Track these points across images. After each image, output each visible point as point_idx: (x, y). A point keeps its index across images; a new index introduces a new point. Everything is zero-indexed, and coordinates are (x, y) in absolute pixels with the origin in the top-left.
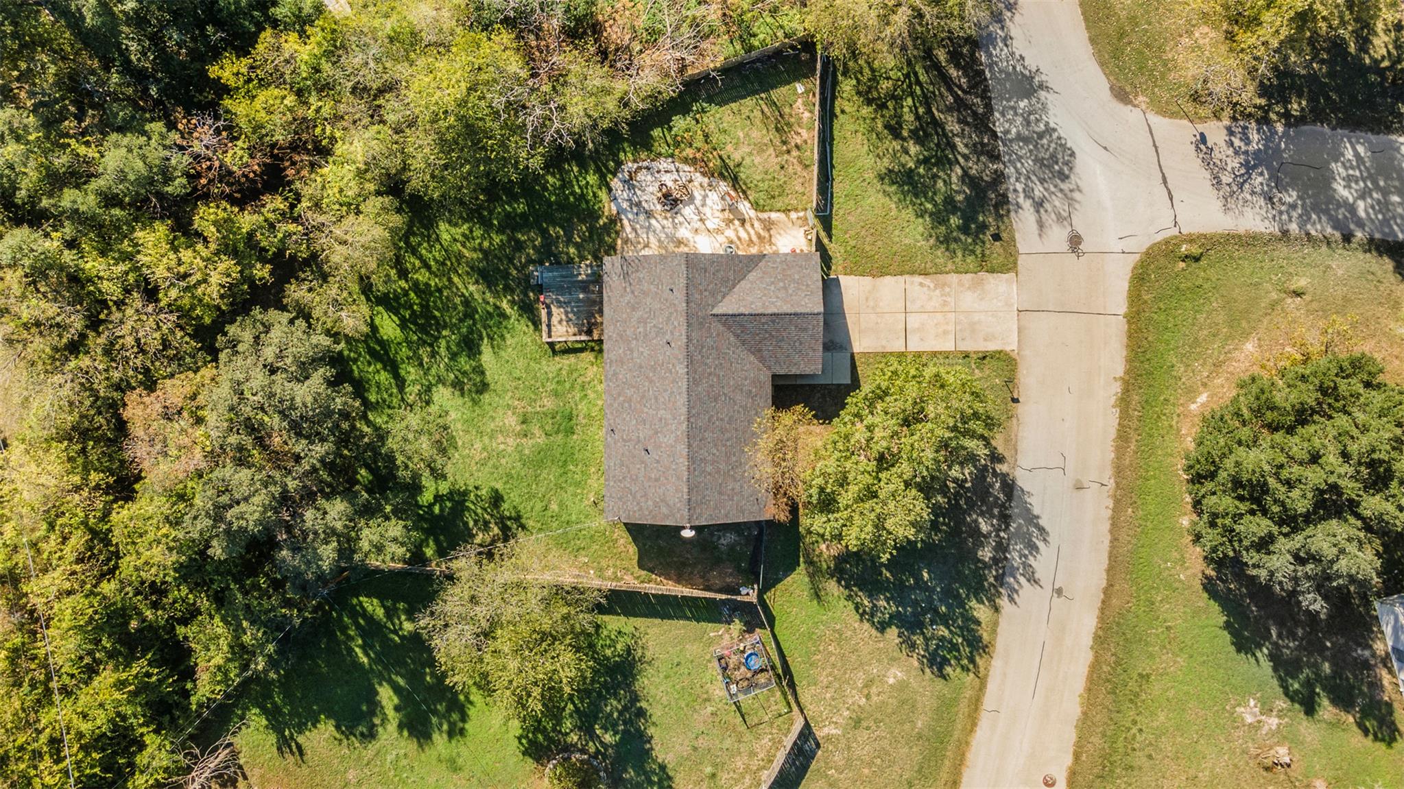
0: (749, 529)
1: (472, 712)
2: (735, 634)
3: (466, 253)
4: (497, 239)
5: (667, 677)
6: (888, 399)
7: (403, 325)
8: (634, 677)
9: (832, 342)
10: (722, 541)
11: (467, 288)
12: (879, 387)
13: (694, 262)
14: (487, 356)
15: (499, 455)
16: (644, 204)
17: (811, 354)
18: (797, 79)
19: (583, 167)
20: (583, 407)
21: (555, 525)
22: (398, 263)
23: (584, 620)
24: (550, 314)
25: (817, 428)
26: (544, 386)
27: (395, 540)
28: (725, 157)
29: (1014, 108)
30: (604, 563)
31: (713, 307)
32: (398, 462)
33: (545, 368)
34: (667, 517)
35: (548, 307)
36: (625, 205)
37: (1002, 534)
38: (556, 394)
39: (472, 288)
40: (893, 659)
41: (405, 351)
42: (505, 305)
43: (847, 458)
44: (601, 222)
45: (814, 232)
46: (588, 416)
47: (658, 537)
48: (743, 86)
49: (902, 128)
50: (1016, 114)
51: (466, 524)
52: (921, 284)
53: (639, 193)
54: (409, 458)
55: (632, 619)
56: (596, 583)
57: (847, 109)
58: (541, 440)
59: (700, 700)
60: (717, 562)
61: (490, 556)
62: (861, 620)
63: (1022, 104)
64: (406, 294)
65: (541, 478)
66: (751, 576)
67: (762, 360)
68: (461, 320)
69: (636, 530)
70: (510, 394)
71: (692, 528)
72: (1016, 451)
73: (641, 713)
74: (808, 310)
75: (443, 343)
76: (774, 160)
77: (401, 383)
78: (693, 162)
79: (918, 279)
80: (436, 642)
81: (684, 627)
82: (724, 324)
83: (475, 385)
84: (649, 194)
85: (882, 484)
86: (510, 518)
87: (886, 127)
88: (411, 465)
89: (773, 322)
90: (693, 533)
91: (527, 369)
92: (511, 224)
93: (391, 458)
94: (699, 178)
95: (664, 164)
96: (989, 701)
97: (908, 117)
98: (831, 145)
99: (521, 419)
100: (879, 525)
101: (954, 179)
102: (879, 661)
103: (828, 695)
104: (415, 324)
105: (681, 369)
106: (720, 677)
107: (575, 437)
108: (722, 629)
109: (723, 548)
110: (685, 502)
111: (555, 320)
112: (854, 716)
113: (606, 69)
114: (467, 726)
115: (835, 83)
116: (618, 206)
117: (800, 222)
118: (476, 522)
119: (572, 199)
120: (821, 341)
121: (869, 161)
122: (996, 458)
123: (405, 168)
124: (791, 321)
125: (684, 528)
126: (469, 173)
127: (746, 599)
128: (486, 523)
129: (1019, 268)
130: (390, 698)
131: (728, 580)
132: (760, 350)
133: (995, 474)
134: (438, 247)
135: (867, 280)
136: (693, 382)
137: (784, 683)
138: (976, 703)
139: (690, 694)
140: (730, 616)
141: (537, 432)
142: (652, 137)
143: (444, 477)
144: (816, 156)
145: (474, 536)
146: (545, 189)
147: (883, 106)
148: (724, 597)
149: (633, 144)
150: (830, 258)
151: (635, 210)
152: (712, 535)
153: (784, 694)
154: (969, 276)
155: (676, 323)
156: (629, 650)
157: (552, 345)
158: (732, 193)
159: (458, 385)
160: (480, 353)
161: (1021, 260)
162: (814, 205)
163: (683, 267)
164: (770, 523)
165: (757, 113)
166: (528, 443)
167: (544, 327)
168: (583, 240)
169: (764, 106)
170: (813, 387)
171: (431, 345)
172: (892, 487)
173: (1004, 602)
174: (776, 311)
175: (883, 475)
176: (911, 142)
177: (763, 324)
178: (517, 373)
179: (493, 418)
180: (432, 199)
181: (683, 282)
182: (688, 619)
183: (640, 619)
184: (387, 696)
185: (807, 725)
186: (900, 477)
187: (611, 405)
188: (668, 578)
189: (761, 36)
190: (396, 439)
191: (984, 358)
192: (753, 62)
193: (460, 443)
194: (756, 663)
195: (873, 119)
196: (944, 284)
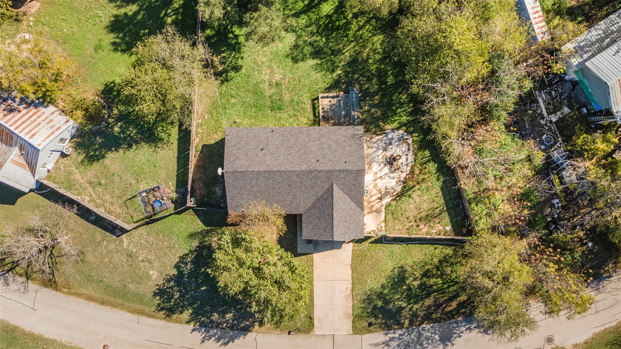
0: (224, 202)
1: (126, 56)
2: (171, 195)
3: (367, 50)
4: (374, 67)
5: (148, 160)
6: (290, 273)
7: (327, 16)
8: (147, 142)
9: (318, 244)
10: (217, 188)
11: (347, 51)
12: (296, 269)
13: (361, 173)
14: (311, 62)
15: (260, 71)
16: (390, 147)
17: (313, 234)
18: (453, 226)
19: (411, 114)
20: (285, 115)
21: (224, 101)
22: (362, 13)
23: (175, 116)
24: (333, 97)
25: (275, 237)
26: (296, 94)
27: (212, 12)
28: (413, 189)
29: (435, 333)
30: (204, 127)
31: (337, 184)
32: (254, 14)
33: (305, 96)
34: (228, 160)
35: (337, 96)
36: (390, 136)
37: (225, 325)
38: (292, 101)
39: (347, 54)
40: (162, 274)
41: (314, 17)
42: (339, 72)
43: (259, 253)
44: (381, 124)
45: (374, 235)
46: (280, 119)
47: (219, 156)
48: (450, 199)
49: (427, 278)
50: (432, 333)
51: (223, 52)
52: (347, 288)
53: (396, 144)
54: (256, 20)
55: (176, 142)
56: (194, 124)
57: (437, 251)
58: (268, 93)
59: (137, 177)
60: (207, 185)
61: (206, 66)
62: (180, 257)
63: (437, 336)
64: (345, 18)
65: (248, 94)
66: (200, 203)
67: (310, 209)
68: (330, 49)
69: (221, 144)
70: (291, 76)
71: (223, 173)
72: (265, 333)
73: (130, 146)
74: (335, 233)
75: (318, 38)
76: (411, 214)
77: (297, 15)
78: (412, 172)
79: (350, 286)
80: (160, 37)
81: (174, 169)
82: (328, 190)
83: (296, 56)
84: (395, 150)
85: (247, 270)
86: (226, 76)
87: (428, 270)
88: (253, 21)
89: (329, 215)
90: (220, 174)
91: (304, 86)
92: (381, 75)
93: (256, 9)
94: (403, 175)
95: (411, 157)
96: (144, 319)
97: (432, 281)
98: (419, 244)
99: (278, 83)
100: (226, 269)
101: (400, 303)
102: (161, 266)
103: (143, 241)
104: (329, 23)
105: (304, 167)
106: (149, 188)
107: (269, 111)
108: (173, 188)
109: (214, 189)
110: (236, 170)
111: (331, 99)
112: (133, 254)
113: (464, 126)
114: (119, 53)
115: (450, 245)
116: (390, 133)
117: (380, 228)
118: (224, 57)
119: (394, 108)
120: (319, 239)
121: (410, 262)
122: (261, 323)
123: (414, 16)
124: (329, 224)
125: (223, 169)
126: (410, 51)
127: (188, 201)
128: (224, 63)
129: (355, 335)
130: (131, 10)
131: (198, 191)
132: (314, 208)
133: (253, 322)
134: (370, 35)
135: (350, 262)
136: (298, 174)
137: (147, 220)
138: (141, 313)
139: (140, 172)
140: (180, 192)
141: (272, 91)
142: (425, 150)
143: (247, 40)
144: (413, 236)
145: (217, 56)
146: (400, 93)
147: (438, 268)
148: (189, 189)
149: (421, 141)
150: (361, 243)
151: (387, 142)
152: (220, 183)
153: (142, 220)
154: (351, 312)
155: (328, 165)
156: (161, 140)
157: (317, 98)
158: (395, 193)
159: (296, 46)
160: (313, 58)
161: (358, 336)
162: (388, 235)
163: (358, 168)
164: (227, 213)
165: (436, 206)
166: (266, 86)
167: (326, 95)
168: (372, 114)
169: (439, 209)
170: (296, 234)
171: (317, 32)
172: (245, 275)
173: (191, 326)
174: (335, 216)
175: (251, 271)
176: (419, 282)
177: (328, 210)
178: (302, 80)
179: (279, 67)
180: (396, 31)
181: (350, 168)
182: (178, 171)
183: (177, 146)
184: (132, 9)
185: (127, 231)
186: (250, 279)
187: (286, 131)
188: (198, 161)
189: (476, 208)
190: (266, 12)
191: (310, 318)
192: (463, 204)
193: (265, 49)
194: (157, 206)
195: (431, 264)
196: (347, 299)
